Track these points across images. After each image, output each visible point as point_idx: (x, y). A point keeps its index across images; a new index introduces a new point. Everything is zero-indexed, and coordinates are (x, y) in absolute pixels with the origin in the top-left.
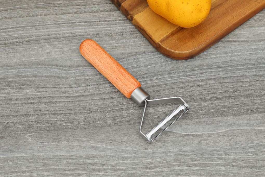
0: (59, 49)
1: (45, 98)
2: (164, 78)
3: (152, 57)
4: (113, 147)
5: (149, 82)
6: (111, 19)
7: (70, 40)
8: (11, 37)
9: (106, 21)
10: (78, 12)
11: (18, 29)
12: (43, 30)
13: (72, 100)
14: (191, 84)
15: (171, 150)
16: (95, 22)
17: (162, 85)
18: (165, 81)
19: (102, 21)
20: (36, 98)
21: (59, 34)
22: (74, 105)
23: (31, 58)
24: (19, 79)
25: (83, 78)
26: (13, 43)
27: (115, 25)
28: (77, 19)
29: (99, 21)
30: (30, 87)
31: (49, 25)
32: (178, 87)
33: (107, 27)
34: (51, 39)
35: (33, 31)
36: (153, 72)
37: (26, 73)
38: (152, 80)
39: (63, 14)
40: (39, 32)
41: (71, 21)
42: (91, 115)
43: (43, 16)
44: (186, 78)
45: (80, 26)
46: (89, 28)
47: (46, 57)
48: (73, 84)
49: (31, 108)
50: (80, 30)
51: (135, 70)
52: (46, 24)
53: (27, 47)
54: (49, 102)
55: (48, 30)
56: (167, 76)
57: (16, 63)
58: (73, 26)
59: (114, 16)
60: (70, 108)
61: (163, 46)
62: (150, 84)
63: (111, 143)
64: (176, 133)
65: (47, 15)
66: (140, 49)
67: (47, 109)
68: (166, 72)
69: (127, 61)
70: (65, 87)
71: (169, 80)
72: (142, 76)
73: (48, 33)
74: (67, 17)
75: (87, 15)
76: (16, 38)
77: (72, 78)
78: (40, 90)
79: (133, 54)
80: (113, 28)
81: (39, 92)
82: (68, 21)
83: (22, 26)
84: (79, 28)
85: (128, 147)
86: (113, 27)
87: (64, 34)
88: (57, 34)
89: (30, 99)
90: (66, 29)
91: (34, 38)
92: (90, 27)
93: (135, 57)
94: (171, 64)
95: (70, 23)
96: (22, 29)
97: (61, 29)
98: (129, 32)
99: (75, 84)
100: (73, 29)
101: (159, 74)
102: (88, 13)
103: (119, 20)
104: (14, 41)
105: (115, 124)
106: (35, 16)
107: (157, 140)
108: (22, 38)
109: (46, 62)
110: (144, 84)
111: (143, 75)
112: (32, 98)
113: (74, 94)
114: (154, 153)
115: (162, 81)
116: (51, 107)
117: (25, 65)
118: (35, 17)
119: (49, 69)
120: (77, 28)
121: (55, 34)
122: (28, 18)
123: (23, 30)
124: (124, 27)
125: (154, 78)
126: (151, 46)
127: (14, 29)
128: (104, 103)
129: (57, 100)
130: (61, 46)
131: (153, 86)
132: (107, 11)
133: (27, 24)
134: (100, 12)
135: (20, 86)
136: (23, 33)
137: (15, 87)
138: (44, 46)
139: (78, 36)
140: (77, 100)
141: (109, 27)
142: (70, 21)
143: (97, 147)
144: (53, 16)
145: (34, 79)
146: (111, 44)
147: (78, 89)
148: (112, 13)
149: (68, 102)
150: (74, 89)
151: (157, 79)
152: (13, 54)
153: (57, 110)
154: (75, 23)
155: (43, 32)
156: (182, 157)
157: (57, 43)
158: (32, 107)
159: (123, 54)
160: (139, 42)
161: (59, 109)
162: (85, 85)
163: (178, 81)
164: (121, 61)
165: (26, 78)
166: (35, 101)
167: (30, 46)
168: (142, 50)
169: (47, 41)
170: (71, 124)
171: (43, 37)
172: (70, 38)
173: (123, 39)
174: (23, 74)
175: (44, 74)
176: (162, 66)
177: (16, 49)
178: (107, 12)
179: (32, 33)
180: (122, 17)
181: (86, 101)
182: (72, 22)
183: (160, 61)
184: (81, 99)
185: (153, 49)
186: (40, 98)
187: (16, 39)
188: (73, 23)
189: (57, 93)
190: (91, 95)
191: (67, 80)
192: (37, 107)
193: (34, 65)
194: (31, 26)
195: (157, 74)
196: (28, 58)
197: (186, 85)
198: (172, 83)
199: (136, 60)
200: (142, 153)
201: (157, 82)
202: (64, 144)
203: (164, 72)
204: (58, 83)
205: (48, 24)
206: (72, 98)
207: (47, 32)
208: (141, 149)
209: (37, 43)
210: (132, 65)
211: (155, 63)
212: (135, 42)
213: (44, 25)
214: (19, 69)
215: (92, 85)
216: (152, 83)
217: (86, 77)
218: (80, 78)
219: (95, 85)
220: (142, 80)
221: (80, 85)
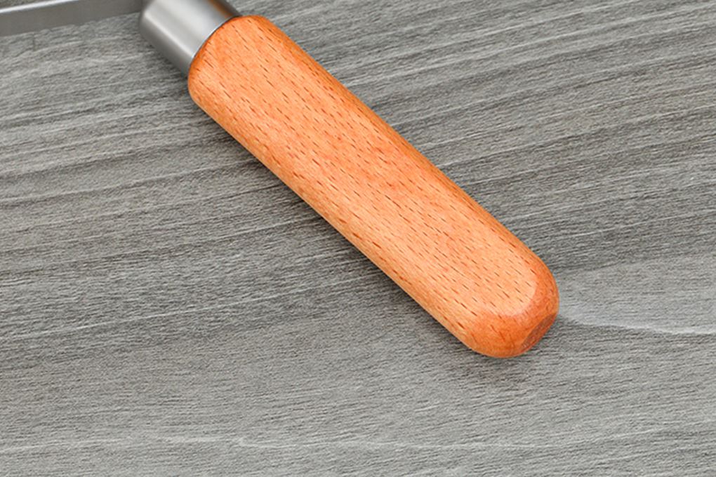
2: (535, 30)
4: (288, 445)
5: (450, 60)
13: (31, 196)
14: (689, 51)
15: (618, 431)
17: (525, 67)
18: (540, 46)
22: (43, 221)
25: (77, 64)
32: (621, 75)
38: (468, 45)
42: (148, 273)
44: (656, 19)
48: (23, 107)
60: (20, 245)
62: (456, 67)
63: (277, 420)
64: (638, 335)
71: (563, 39)
72: (409, 27)
77: (17, 74)
85: (376, 434)
99: (37, 105)
101: (505, 12)
105: (289, 312)
107: (534, 379)
110: (426, 72)
111: (414, 20)
113: (37, 159)
114: (526, 455)
115: (525, 49)
125: (479, 33)
128: (212, 195)
131: (478, 81)
140: (59, 192)
143: (197, 451)
147: (55, 129)
149: (4, 206)
150: (33, 131)
151: (495, 40)
156: (688, 466)
162: (91, 103)
163: (613, 38)
170: (37, 334)
181: (111, 191)
184: (82, 184)
190: (133, 157)
197: (664, 55)
198: (584, 51)
200: (456, 463)
201: (494, 52)
202: (13, 449)
206: (27, 186)
208: (451, 442)
215: (132, 104)
216: (470, 61)
217: (95, 62)
218: (65, 65)
219: (151, 98)
220: (412, 51)
221: (67, 109)
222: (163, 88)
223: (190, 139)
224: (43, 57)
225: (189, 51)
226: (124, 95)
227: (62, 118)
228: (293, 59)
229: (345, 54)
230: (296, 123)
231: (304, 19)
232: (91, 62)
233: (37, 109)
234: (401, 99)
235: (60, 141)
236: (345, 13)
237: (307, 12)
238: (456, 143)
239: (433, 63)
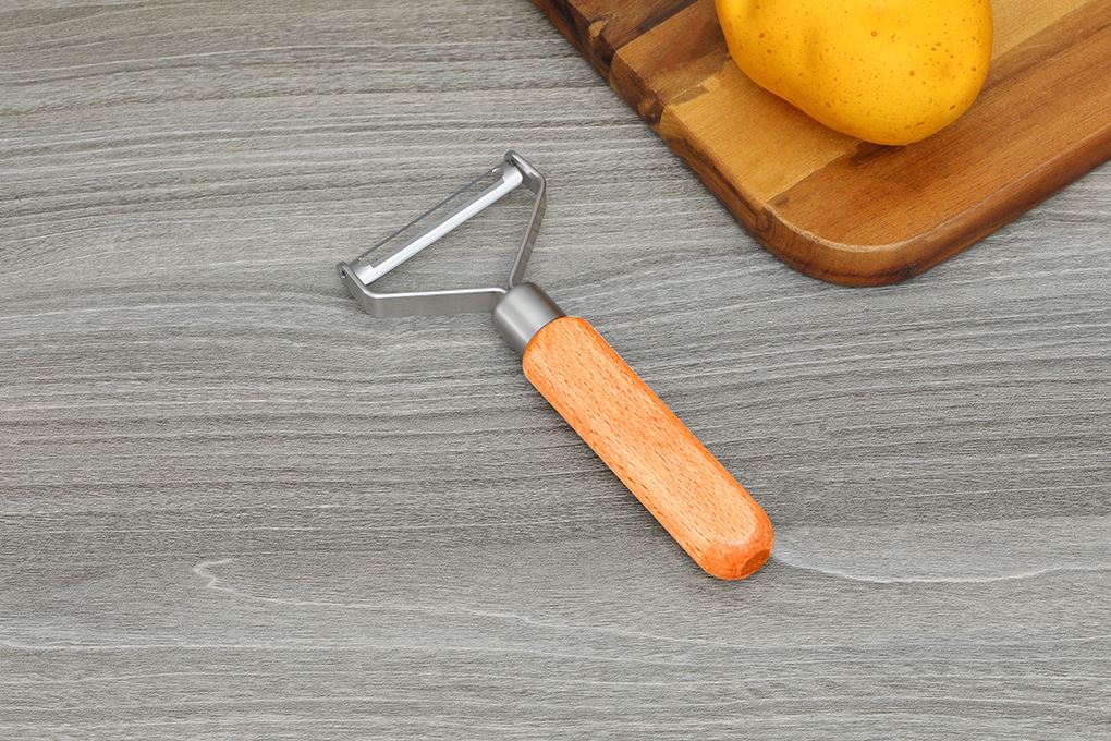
0: (348, 229)
1: (282, 418)
2: (786, 357)
3: (738, 272)
4: (561, 626)
5: (720, 371)
6: (571, 117)
7: (393, 195)
8: (150, 174)
9: (546, 124)
10: (432, 86)
11: (178, 143)
12: (282, 153)
13: (397, 432)
14: (899, 384)
15: (807, 643)
16: (504, 125)
17: (776, 382)
18: (789, 368)
19: (533, 125)
20: (245, 420)
21: (350, 171)
22: (404, 450)
23: (230, 260)
24: (176, 341)
25: (444, 344)
26: (157, 199)
27: (587, 143)
28: (427, 114)
29: (521, 125)
30: (219, 373)
31: (307, 131)
32: (845, 395)
33: (550, 149)
34: (316, 187)
35: (240, 154)
36: (740, 329)
37: (206, 319)
38: (733, 363)
39: (371, 91)
40: (268, 159)
41: (403, 119)
42: (476, 494)
43: (287, 98)
44: (877, 359)
45: (440, 139)
46: (478, 151)
47: (293, 260)
48: (401, 370)
49: (220, 456)
50: (438, 157)
51: (665, 319)
52: (299, 128)
53: (213, 216)
54: (298, 437)
55: (306, 152)
56: (799, 347)
57: (164, 277)
58: (409, 141)
59: (581, 106)
60: (384, 465)
61: (785, 222)
62: (725, 376)
63: (555, 607)
64: (830, 577)
65: (304, 94)
66: (689, 238)
67: (290, 463)
68: (793, 334)
69: (631, 282)
70: (368, 378)
71: (807, 365)
72: (693, 345)
73: (303, 163)
74: (387, 101)
75: (472, 96)
76: (171, 181)
77: (399, 346)
78: (263, 388)
79: (656, 257)
80: (578, 152)
81: (259, 395)
82: (390, 119)
83: (197, 132)
84: (435, 147)
85: (628, 624)
86: (577, 149)
87: (372, 169)
88: (341, 169)
89: (217, 420)
90: (379, 149)
91: (245, 183)
92: (482, 146)
93: (664, 269)
94: (816, 300)
95: (396, 127)
96: (196, 144)
97: (361, 149)
98: (645, 169)
99: (411, 369)
100: (411, 153)
101: (767, 341)
102: (473, 90)
103: (605, 122)
104: (162, 190)
105: (576, 533)
106: (253, 96)
107: (749, 600)
108: (194, 181)
109: (291, 278)
110: (701, 377)
111: (699, 340)
112: (228, 420)
113: (405, 407)
114: (736, 652)
115: (777, 369)
116: (308, 456)
117: (202, 287)
118: (252, 99)
119: (303, 305)
120: (428, 147)
121: (331, 169)
122: (222, 103)
123: (200, 150)
124: (623, 150)
125: (744, 354)
126: (734, 229)
127: (163, 145)
128: (530, 445)
129: (331, 431)
130: (357, 217)
131: (737, 388)
132: (555, 85)
133: (215, 127)
134: (526, 87)
135: (178, 369)
136: (198, 162)
137: (159, 373)
138: (287, 213)
139: (428, 179)
140: (418, 431)
141: (561, 149)
142: (399, 119)
143: (494, 622)
144: (325, 100)
145: (237, 342)
146: (566, 216)
147: (422, 388)
148: (574, 94)
149: (376, 437)
150: (406, 388)
151: (755, 360)
152: (156, 242)
153: (333, 468)
154: (419, 127)
155: (285, 159)
156: (854, 673)
157: (339, 204)
158: (226, 453)
159: (617, 256)
160: (683, 211)
161: (340, 465)
162: (452, 372)
163: (843, 369)
164: (607, 282)
165: (204, 340)
166: (242, 431)
167: (226, 211)
168: (695, 242)
169: (299, 194)
170: (387, 528)
171: (283, 179)
172: (396, 186)
173: (618, 196)
174: (194, 324)
175: (280, 327)
176: (778, 307)
177: (169, 225)
178: (554, 90)
179: (236, 160)
180: (615, 109)
182: (405, 125)
183: (771, 287)
184: (435, 428)
185: (745, 241)
186: (261, 418)
187: (170, 183)
188: (408, 127)
189: (333, 402)
190: (477, 413)
191: (378, 351)
192: (247, 456)
193: (240, 287)
194: (234, 135)
195: (757, 337)
196: (216, 260)
197: (880, 384)
198: (820, 375)
199: (668, 282)
200: (683, 652)
201: (754, 369)
202: (357, 606)
203: (785, 331)
204: (338, 364)
205: (306, 127)
206: (395, 425)
207: (302, 158)
208: (681, 637)
209: (256, 203)
210: (653, 299)
211: (750, 296)
212: (666, 210)
213: (288, 133)
214: (177, 300)
215: (481, 376)
216: (735, 373)
217: (458, 344)
218: (434, 344)
219: (495, 374)
220: (693, 361)
221: (433, 374)
222: (505, 368)
223: (520, 404)
224: (419, 336)
225: (524, 337)
226: (476, 369)
227: (427, 380)
228: (600, 349)
229: (643, 359)
230: (597, 395)
231: (616, 330)
232: (455, 344)
233: (410, 372)
234: (680, 394)
235: (423, 396)
236: (648, 330)
237: (619, 326)
238: (715, 429)
239: (707, 371)
